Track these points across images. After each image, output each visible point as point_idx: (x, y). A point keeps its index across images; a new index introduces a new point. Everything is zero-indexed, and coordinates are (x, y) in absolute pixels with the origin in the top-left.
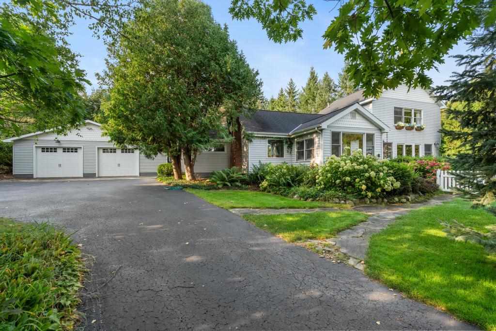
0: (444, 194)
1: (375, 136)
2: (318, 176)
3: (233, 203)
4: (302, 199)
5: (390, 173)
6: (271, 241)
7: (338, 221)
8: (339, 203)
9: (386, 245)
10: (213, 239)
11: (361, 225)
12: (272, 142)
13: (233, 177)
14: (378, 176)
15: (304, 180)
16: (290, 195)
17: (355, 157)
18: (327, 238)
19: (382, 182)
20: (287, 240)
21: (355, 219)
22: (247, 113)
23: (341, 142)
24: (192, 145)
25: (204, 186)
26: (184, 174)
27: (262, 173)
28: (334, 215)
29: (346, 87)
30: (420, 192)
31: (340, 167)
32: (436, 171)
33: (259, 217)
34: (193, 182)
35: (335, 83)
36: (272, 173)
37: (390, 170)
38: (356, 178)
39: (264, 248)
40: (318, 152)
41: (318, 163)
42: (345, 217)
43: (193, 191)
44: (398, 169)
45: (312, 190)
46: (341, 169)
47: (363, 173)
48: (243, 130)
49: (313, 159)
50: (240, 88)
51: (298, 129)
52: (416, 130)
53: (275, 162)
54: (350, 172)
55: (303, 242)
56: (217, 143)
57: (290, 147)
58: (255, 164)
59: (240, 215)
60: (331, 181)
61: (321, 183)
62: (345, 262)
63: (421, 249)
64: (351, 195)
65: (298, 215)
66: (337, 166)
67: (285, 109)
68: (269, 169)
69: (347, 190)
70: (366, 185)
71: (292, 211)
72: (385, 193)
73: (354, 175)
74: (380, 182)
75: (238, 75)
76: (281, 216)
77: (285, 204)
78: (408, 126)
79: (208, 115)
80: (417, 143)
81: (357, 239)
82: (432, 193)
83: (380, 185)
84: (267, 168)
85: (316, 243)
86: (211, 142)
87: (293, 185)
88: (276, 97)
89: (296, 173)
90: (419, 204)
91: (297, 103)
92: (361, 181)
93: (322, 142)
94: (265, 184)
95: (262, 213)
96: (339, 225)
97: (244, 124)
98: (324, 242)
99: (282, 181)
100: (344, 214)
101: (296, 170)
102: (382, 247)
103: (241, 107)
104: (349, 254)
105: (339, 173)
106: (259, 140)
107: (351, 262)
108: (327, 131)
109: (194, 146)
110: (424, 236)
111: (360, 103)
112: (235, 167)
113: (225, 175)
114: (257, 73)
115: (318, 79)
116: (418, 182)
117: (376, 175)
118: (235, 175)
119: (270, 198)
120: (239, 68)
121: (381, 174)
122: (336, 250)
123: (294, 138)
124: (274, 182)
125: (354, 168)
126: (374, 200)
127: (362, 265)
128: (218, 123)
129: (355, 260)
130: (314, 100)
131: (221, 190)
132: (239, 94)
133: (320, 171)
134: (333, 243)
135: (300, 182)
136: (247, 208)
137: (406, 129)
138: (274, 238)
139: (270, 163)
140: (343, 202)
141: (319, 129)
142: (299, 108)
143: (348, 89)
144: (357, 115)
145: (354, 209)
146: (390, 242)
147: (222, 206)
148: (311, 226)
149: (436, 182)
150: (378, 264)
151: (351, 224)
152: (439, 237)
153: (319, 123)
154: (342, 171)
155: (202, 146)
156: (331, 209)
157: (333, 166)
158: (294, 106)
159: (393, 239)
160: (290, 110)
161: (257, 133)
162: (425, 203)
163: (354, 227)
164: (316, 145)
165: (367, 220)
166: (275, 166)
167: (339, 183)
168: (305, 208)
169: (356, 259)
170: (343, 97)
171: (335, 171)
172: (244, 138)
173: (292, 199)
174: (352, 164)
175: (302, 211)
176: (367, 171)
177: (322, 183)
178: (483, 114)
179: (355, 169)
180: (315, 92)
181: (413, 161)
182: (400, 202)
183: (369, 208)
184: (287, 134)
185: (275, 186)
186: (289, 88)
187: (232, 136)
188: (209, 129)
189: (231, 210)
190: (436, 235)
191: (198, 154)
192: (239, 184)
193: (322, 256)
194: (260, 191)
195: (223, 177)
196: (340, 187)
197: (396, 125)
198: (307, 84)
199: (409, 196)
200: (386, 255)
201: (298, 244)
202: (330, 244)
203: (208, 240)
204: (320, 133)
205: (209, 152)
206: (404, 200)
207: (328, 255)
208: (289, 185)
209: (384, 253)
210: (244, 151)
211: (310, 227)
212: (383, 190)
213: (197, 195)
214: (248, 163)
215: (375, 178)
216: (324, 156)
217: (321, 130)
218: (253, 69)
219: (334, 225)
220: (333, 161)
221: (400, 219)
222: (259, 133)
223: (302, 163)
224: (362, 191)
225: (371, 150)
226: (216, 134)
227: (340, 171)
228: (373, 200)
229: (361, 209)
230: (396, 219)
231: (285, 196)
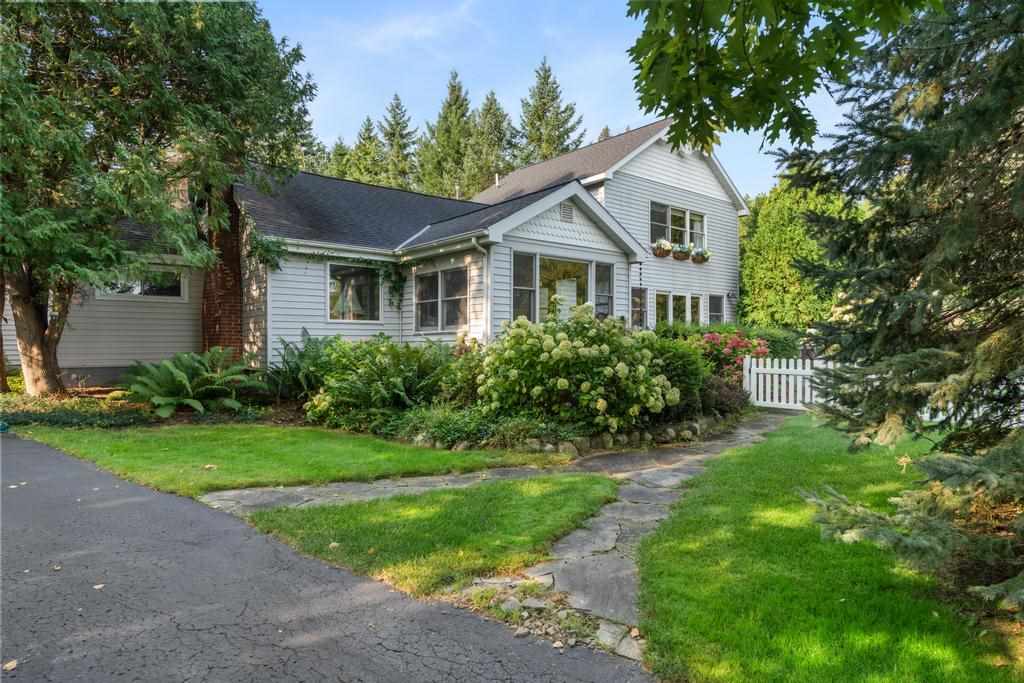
0: (759, 413)
1: (615, 271)
2: (482, 377)
3: (211, 471)
4: (438, 444)
5: (658, 365)
6: (359, 600)
7: (547, 508)
8: (541, 451)
9: (680, 568)
10: (136, 628)
11: (607, 513)
12: (341, 274)
13: (210, 381)
14: (633, 373)
15: (443, 388)
16: (403, 433)
17: (577, 323)
18: (526, 566)
19: (642, 389)
20: (408, 592)
21: (591, 496)
22: (262, 179)
23: (538, 281)
24: (50, 270)
25: (101, 415)
26: (16, 372)
27: (312, 369)
28: (533, 489)
29: (540, 139)
30: (717, 412)
31: (541, 350)
32: (742, 360)
33: (311, 516)
34: (53, 402)
35: (513, 124)
36: (345, 368)
37: (655, 357)
38: (581, 381)
39: (334, 633)
40: (478, 308)
41: (479, 337)
42: (563, 491)
43: (55, 437)
44: (674, 355)
45: (466, 418)
46: (544, 356)
47: (599, 366)
48: (248, 230)
49: (465, 328)
50: (238, 94)
51: (419, 240)
52: (694, 260)
53: (352, 334)
54: (567, 365)
55: (461, 589)
56: (153, 268)
57: (398, 289)
58: (287, 339)
59: (240, 513)
60: (517, 389)
61: (490, 397)
62: (588, 640)
63: (761, 567)
64: (570, 427)
65: (432, 498)
66: (535, 349)
67: (379, 181)
68: (334, 356)
69: (558, 413)
70: (606, 397)
71: (413, 486)
72: (647, 418)
73: (578, 373)
74: (637, 389)
75: (233, 47)
76: (382, 504)
77: (390, 465)
78: (679, 249)
79: (117, 168)
80: (696, 291)
81: (605, 556)
82: (738, 412)
83: (638, 397)
84: (328, 350)
85: (500, 589)
86: (130, 262)
87: (409, 402)
88: (351, 142)
89: (419, 367)
90: (719, 442)
91: (412, 167)
92: (593, 388)
93: (487, 280)
94: (321, 401)
95: (318, 502)
96: (552, 521)
97: (251, 212)
98: (521, 582)
99: (378, 392)
100: (561, 484)
101: (419, 360)
102: (673, 576)
103: (241, 154)
104: (596, 612)
105: (539, 368)
106: (303, 265)
107: (605, 636)
108: (503, 250)
109: (57, 273)
110: (757, 528)
111: (583, 182)
112: (218, 349)
113: (182, 377)
114: (297, 56)
115: (471, 107)
116: (712, 386)
117: (630, 371)
118: (219, 376)
119: (338, 447)
120: (234, 26)
121: (641, 368)
122: (560, 601)
123: (408, 265)
124: (350, 396)
125: (577, 354)
126: (623, 438)
127: (635, 643)
128: (156, 200)
129: (614, 628)
130: (458, 162)
131: (166, 428)
132: (235, 110)
133: (487, 360)
134: (547, 580)
135: (430, 394)
136: (266, 486)
137: (675, 257)
138: (366, 586)
139: (337, 337)
140: (549, 447)
141: (481, 241)
142: (419, 180)
143: (544, 145)
144: (575, 212)
145: (580, 465)
146: (689, 559)
147: (171, 487)
148: (476, 531)
149: (741, 386)
150: (676, 633)
151: (581, 514)
152: (789, 530)
153: (478, 227)
154: (547, 362)
155: (90, 273)
156: (521, 470)
157: (524, 347)
158: (403, 173)
159: (693, 546)
160: (393, 184)
161: (295, 241)
162: (727, 436)
163: (591, 520)
164: (472, 288)
165: (619, 497)
166: (352, 345)
167: (540, 396)
168: (449, 472)
169: (616, 623)
170: (533, 164)
171: (529, 361)
172: (250, 255)
173: (408, 447)
174: (572, 341)
175: (442, 483)
176: (607, 362)
177: (495, 395)
178: (878, 229)
179: (579, 357)
180: (462, 140)
181: (696, 335)
182: (679, 438)
183: (614, 460)
184: (390, 252)
185: (356, 406)
186: (390, 119)
187: (211, 247)
188: (121, 216)
189: (205, 499)
190: (780, 523)
191: (74, 301)
192: (236, 405)
193: (521, 630)
194: (307, 423)
195: (173, 380)
196: (541, 404)
197: (655, 245)
198: (440, 116)
199: (696, 421)
200: (689, 599)
201: (444, 598)
202: (536, 585)
203: (110, 632)
204: (484, 254)
205: (123, 297)
206: (687, 434)
207: (539, 623)
208: (398, 404)
209: (682, 595)
210: (250, 296)
211: (473, 537)
212: (645, 411)
213: (71, 448)
214: (265, 336)
215: (627, 379)
216: (494, 319)
217: (488, 246)
218: (283, 41)
219: (539, 522)
220: (524, 333)
221: (692, 486)
222: (302, 242)
223: (433, 338)
224: (595, 416)
225: (606, 305)
226: (147, 238)
227: (541, 362)
228: (620, 438)
229: (598, 463)
230: (682, 487)
231: (386, 436)
